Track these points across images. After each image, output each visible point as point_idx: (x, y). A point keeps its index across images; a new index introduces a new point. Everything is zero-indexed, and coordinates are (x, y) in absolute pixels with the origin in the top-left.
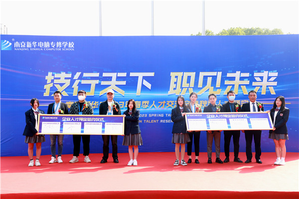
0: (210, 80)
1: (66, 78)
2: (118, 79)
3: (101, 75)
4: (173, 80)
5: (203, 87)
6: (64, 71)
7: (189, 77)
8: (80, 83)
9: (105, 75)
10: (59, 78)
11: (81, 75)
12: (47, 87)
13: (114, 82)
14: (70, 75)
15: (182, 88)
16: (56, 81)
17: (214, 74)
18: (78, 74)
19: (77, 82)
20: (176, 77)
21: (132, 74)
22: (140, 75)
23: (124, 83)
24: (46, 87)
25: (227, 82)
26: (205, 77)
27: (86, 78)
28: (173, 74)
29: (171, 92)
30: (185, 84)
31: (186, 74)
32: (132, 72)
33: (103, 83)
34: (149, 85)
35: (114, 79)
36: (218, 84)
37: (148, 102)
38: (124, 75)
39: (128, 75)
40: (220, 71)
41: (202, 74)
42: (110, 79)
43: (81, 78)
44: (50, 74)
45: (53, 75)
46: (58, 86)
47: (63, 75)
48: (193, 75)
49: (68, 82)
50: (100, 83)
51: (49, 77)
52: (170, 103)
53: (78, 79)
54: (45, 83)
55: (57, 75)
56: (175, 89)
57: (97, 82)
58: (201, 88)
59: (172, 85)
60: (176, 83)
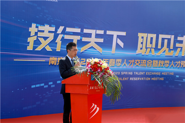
0: (166, 41)
1: (50, 32)
2: (97, 36)
3: (82, 31)
4: (140, 40)
5: (162, 48)
6: (48, 24)
7: (152, 38)
8: (63, 38)
9: (86, 31)
10: (43, 31)
11: (64, 29)
12: (31, 40)
13: (93, 39)
14: (53, 29)
15: (147, 48)
16: (40, 34)
17: (168, 36)
18: (61, 28)
19: (60, 37)
20: (143, 38)
21: (109, 33)
22: (115, 34)
23: (101, 40)
24: (29, 40)
25: (178, 45)
26: (163, 39)
27: (69, 34)
28: (140, 35)
29: (138, 51)
30: (149, 45)
31: (150, 35)
32: (109, 30)
33: (84, 39)
34: (121, 44)
35: (93, 35)
36: (172, 47)
37: (120, 60)
38: (102, 32)
39: (105, 32)
40: (173, 35)
41: (161, 36)
42: (89, 35)
43: (64, 32)
44: (34, 25)
45: (37, 27)
46: (41, 40)
47: (47, 28)
48: (154, 36)
49: (51, 36)
50: (81, 39)
51: (33, 29)
52: (138, 62)
53: (61, 34)
54: (29, 35)
55: (41, 28)
56: (141, 49)
57: (79, 38)
58: (160, 49)
59: (140, 45)
60: (142, 43)
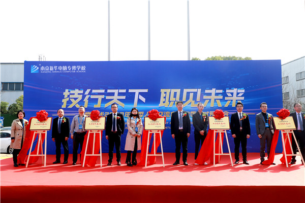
0: (191, 95)
1: (79, 94)
2: (120, 94)
3: (106, 91)
4: (163, 95)
5: (186, 101)
6: (77, 88)
7: (175, 93)
8: (89, 97)
9: (109, 91)
10: (74, 94)
11: (91, 91)
12: (65, 101)
13: (116, 97)
14: (82, 92)
15: (170, 101)
16: (71, 96)
17: (195, 90)
18: (88, 91)
19: (87, 97)
20: (165, 93)
21: (130, 91)
22: (137, 91)
23: (124, 97)
24: (63, 101)
25: (205, 97)
26: (188, 93)
27: (94, 94)
28: (163, 91)
29: (161, 104)
30: (172, 99)
31: (173, 91)
32: (130, 89)
33: (108, 98)
34: (143, 99)
35: (116, 94)
36: (198, 99)
37: (143, 113)
38: (124, 91)
39: (127, 91)
40: (200, 88)
41: (186, 91)
42: (113, 94)
43: (90, 93)
44: (67, 90)
45: (69, 91)
46: (72, 100)
47: (77, 91)
48: (178, 91)
49: (80, 97)
50: (105, 98)
51: (66, 93)
52: (161, 114)
53: (86, 95)
54: (63, 97)
55: (72, 92)
56: (164, 102)
57: (103, 96)
58: (185, 102)
59: (162, 99)
60: (165, 98)
